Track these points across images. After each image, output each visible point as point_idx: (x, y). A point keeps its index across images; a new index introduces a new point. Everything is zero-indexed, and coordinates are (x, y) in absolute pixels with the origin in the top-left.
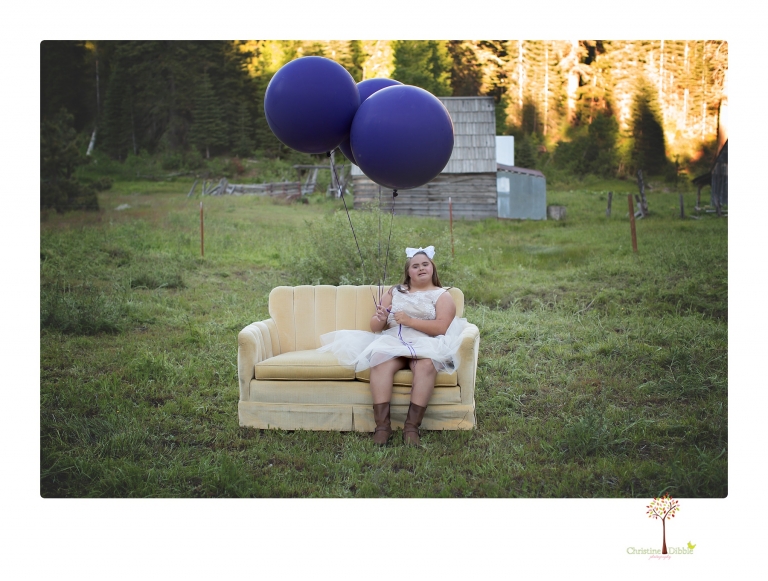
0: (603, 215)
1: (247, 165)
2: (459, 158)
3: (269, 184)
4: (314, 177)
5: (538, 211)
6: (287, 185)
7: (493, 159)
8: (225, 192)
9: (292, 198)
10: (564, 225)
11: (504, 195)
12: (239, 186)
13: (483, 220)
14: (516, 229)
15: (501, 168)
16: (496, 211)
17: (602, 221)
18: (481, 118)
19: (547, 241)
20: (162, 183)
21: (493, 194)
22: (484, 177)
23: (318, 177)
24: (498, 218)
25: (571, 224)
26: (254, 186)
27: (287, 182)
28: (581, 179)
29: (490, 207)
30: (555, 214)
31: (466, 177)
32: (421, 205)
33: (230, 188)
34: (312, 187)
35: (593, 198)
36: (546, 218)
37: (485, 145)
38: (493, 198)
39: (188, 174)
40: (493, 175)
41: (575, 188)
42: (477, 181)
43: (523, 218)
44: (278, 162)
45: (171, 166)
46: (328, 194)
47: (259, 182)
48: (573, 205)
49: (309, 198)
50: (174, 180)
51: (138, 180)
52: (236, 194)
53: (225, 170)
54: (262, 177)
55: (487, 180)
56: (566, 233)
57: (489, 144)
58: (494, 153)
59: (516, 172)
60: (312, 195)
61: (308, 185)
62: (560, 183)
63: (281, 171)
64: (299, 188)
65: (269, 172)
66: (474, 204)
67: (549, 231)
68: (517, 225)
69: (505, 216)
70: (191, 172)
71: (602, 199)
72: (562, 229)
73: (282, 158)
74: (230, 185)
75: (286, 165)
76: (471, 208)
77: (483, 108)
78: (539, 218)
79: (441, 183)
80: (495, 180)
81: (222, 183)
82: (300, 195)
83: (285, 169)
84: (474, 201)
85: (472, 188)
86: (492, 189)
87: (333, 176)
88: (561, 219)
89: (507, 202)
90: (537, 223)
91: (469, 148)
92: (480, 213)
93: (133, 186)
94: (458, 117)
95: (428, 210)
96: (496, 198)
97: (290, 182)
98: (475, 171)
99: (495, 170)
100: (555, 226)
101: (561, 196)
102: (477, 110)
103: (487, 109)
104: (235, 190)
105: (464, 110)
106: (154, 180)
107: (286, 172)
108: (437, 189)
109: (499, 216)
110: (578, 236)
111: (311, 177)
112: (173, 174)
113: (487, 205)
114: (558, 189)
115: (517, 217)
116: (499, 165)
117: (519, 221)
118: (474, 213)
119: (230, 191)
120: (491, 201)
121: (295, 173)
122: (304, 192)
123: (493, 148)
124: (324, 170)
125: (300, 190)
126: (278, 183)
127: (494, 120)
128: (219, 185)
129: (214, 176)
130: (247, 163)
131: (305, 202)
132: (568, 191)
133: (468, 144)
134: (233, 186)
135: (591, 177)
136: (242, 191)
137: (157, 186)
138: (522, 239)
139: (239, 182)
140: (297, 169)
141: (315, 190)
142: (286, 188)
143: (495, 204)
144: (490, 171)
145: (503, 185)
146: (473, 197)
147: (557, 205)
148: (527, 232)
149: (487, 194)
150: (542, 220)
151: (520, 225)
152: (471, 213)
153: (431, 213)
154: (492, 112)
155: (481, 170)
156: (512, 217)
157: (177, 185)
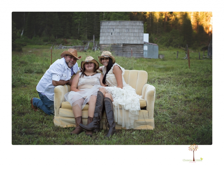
0: (175, 58)
1: (68, 41)
2: (132, 39)
3: (75, 46)
4: (88, 45)
5: (156, 56)
6: (80, 47)
7: (143, 40)
8: (61, 48)
9: (81, 50)
10: (164, 60)
11: (146, 51)
12: (66, 47)
13: (139, 58)
14: (149, 61)
15: (145, 43)
16: (143, 56)
17: (175, 59)
18: (139, 27)
19: (160, 64)
20: (43, 45)
21: (142, 51)
22: (140, 45)
23: (89, 45)
24: (144, 58)
25: (166, 60)
26: (70, 47)
27: (80, 46)
28: (167, 48)
29: (141, 55)
30: (161, 57)
31: (134, 45)
32: (120, 53)
33: (63, 47)
34: (87, 48)
35: (172, 53)
36: (158, 58)
37: (140, 35)
38: (142, 52)
39: (51, 43)
40: (142, 45)
41: (166, 50)
42: (138, 47)
43: (151, 58)
44: (78, 40)
45: (45, 41)
46: (92, 50)
47: (72, 46)
48: (166, 55)
49: (87, 51)
50: (46, 45)
51: (36, 44)
52: (65, 49)
53: (62, 42)
54: (73, 44)
55: (141, 46)
56: (165, 62)
57: (141, 35)
58: (143, 38)
59: (149, 44)
60: (88, 50)
61: (86, 47)
62: (161, 49)
63: (78, 43)
64: (84, 47)
65: (75, 43)
66: (137, 53)
67: (160, 62)
68: (149, 60)
69: (146, 57)
70: (52, 42)
71: (174, 53)
72: (164, 61)
73: (79, 39)
74: (63, 46)
75: (80, 41)
76: (135, 54)
77: (140, 24)
78: (156, 58)
79: (127, 47)
80: (143, 46)
81: (61, 46)
82: (84, 50)
83: (80, 42)
84: (136, 53)
85: (136, 49)
86: (142, 49)
87: (94, 44)
88: (163, 58)
89: (147, 53)
90: (155, 60)
91: (135, 36)
92: (138, 56)
93: (34, 46)
94: (132, 27)
95: (123, 55)
96: (143, 52)
97: (81, 46)
98: (137, 43)
99: (143, 43)
100: (161, 60)
101: (162, 52)
102: (138, 25)
103: (141, 25)
104: (64, 48)
105: (134, 25)
106: (40, 44)
107: (80, 43)
108: (125, 48)
109: (144, 57)
110: (169, 64)
111: (87, 45)
112: (46, 43)
113: (140, 54)
114: (161, 50)
115: (149, 58)
116: (144, 42)
117: (150, 59)
118: (137, 56)
119: (63, 48)
120: (142, 53)
121: (83, 43)
122: (85, 49)
123: (143, 36)
124: (91, 43)
125: (84, 48)
126: (77, 46)
127: (143, 28)
128: (60, 46)
129: (58, 44)
130: (68, 40)
131: (85, 51)
132: (164, 51)
133: (135, 35)
134: (64, 46)
135: (170, 47)
136: (66, 48)
137: (41, 46)
138: (152, 64)
139: (66, 46)
140: (83, 42)
141: (88, 49)
142: (80, 48)
143: (143, 54)
144: (141, 43)
145: (146, 48)
146: (136, 51)
147: (161, 54)
148: (153, 62)
149: (140, 50)
150: (157, 59)
151: (151, 60)
152: (135, 56)
153: (123, 56)
154: (143, 26)
155: (139, 43)
156: (148, 58)
157: (47, 46)
